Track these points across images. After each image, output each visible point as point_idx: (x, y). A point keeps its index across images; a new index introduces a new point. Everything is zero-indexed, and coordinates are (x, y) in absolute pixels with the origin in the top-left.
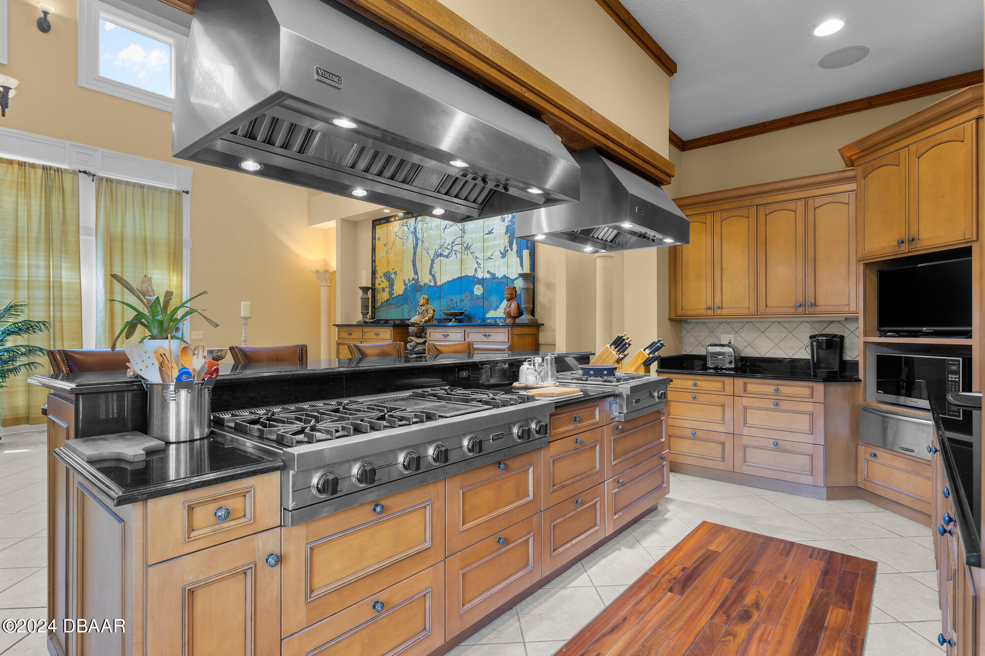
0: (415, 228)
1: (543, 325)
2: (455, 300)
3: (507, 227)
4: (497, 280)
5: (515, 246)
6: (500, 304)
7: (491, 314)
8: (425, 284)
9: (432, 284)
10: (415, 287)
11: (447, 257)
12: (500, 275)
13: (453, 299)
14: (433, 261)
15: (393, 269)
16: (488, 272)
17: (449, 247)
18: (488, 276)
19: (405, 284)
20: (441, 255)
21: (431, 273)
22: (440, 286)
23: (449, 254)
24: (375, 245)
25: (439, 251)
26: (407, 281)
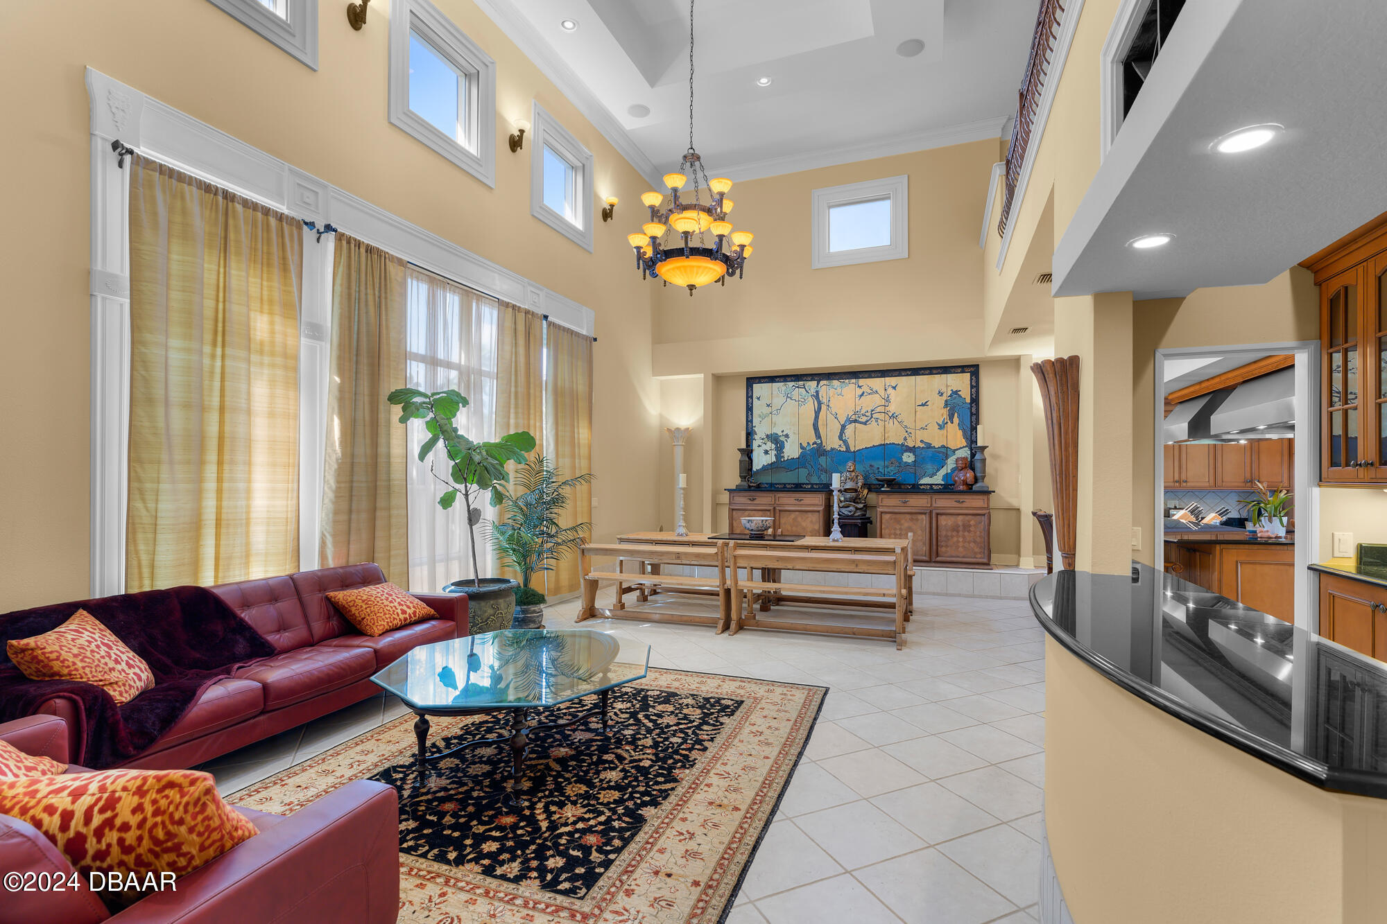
0: (817, 392)
1: (994, 492)
2: (876, 466)
3: (946, 401)
4: (933, 450)
5: (956, 420)
6: (938, 470)
7: (925, 481)
8: (832, 449)
9: (844, 449)
10: (819, 451)
11: (865, 423)
12: (936, 444)
13: (873, 464)
14: (843, 427)
15: (783, 431)
16: (922, 441)
17: (869, 414)
18: (922, 445)
19: (802, 447)
20: (855, 421)
21: (840, 438)
22: (854, 452)
23: (867, 421)
24: (752, 404)
25: (853, 417)
26: (805, 445)
